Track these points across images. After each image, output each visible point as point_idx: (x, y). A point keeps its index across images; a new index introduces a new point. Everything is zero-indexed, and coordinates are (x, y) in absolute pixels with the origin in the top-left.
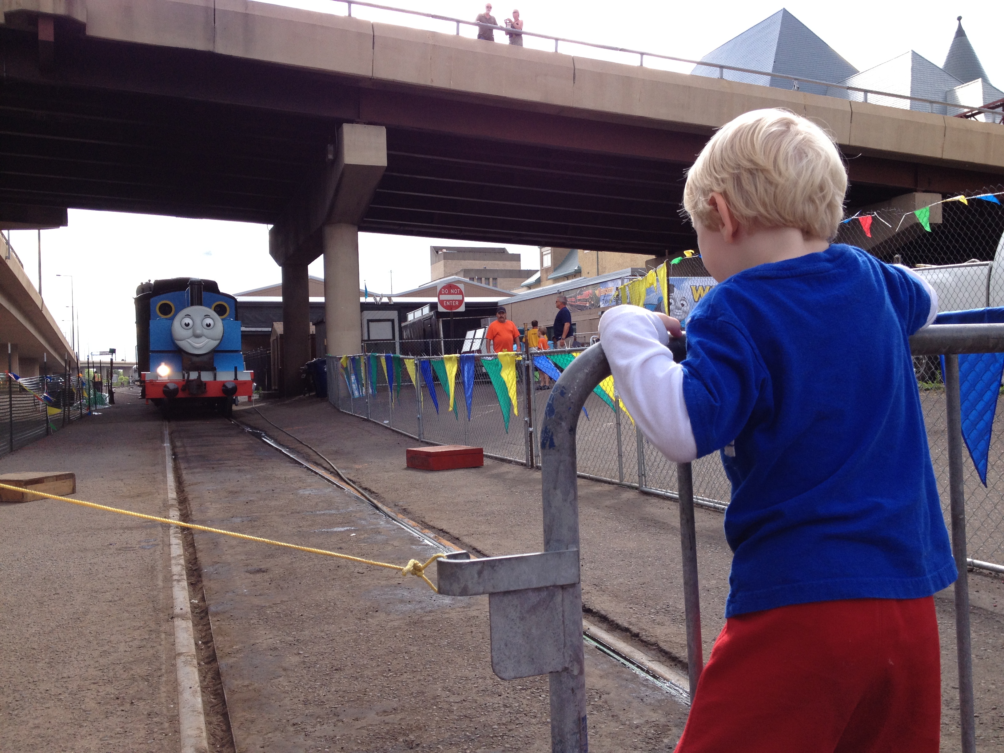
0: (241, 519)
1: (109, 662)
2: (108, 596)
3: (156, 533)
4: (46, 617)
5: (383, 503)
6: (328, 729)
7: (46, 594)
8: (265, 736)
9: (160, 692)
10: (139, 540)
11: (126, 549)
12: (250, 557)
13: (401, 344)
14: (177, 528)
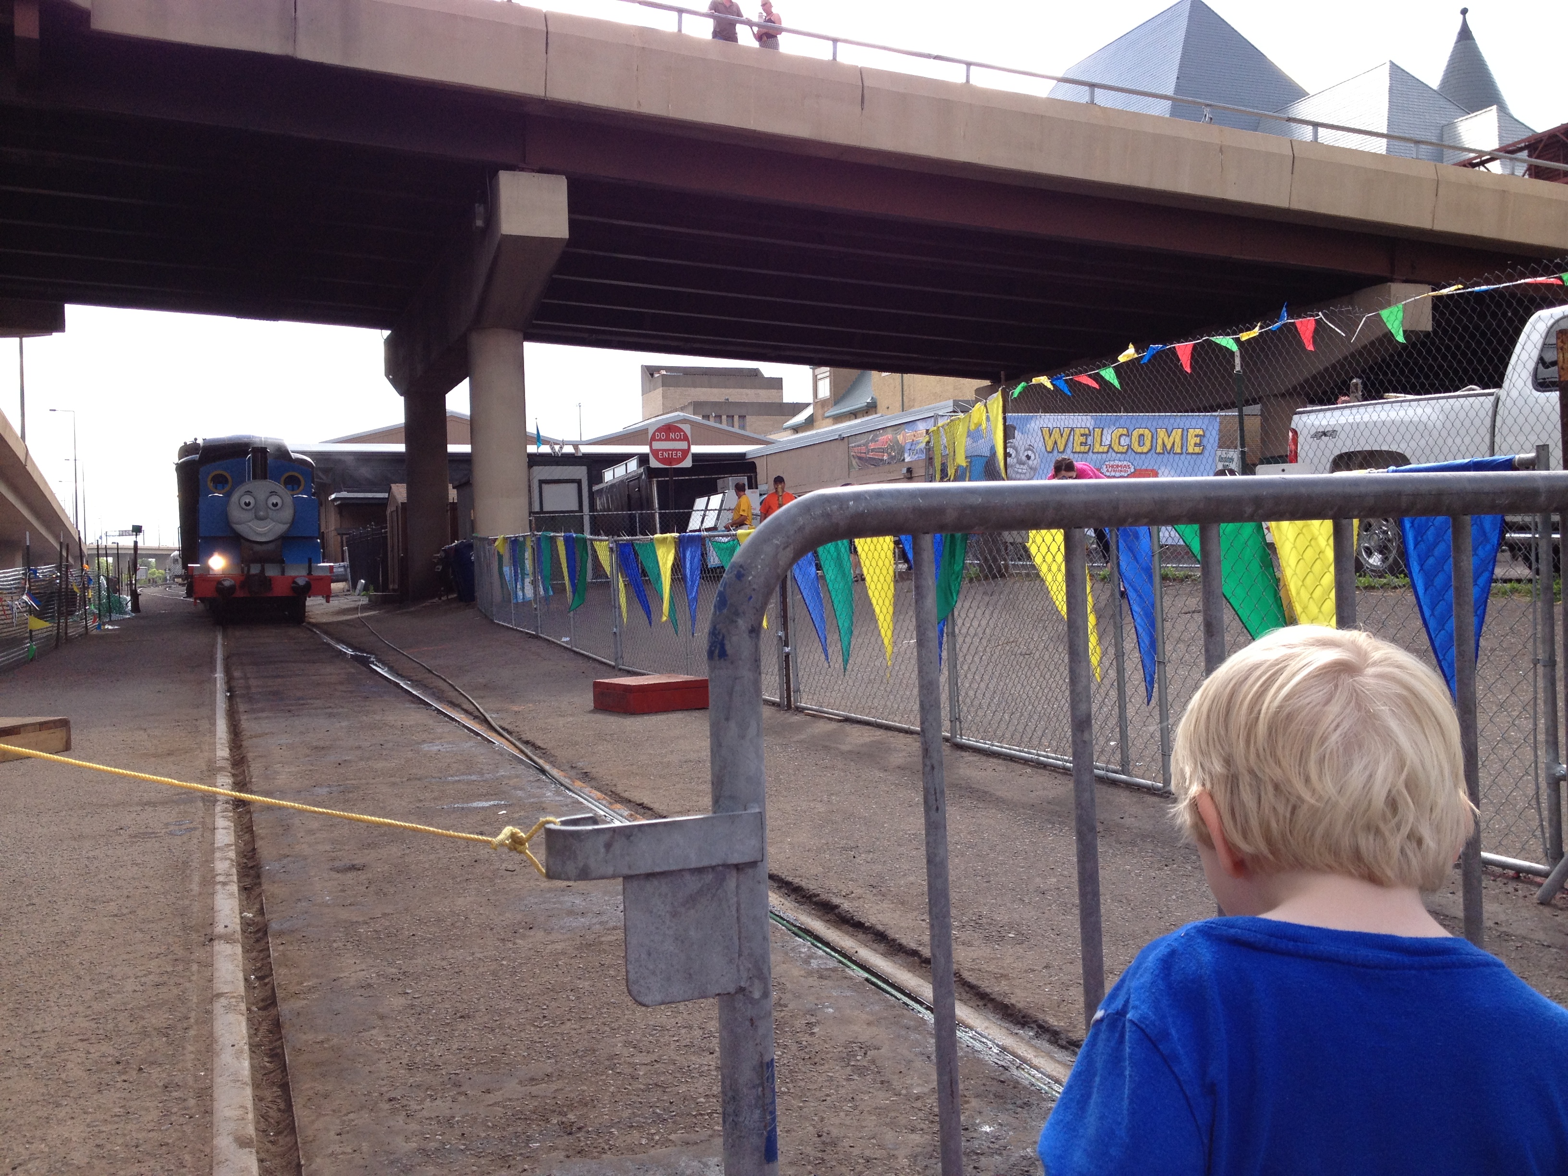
0: (328, 789)
1: (108, 1008)
2: (113, 907)
3: (194, 810)
4: (13, 940)
5: (553, 764)
6: (442, 1107)
7: (14, 904)
8: (344, 1118)
9: (185, 1052)
10: (165, 821)
11: (147, 835)
12: (338, 847)
13: (593, 519)
14: (227, 802)
